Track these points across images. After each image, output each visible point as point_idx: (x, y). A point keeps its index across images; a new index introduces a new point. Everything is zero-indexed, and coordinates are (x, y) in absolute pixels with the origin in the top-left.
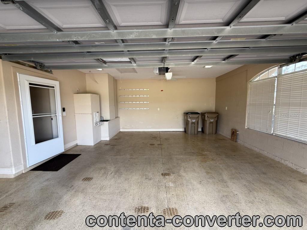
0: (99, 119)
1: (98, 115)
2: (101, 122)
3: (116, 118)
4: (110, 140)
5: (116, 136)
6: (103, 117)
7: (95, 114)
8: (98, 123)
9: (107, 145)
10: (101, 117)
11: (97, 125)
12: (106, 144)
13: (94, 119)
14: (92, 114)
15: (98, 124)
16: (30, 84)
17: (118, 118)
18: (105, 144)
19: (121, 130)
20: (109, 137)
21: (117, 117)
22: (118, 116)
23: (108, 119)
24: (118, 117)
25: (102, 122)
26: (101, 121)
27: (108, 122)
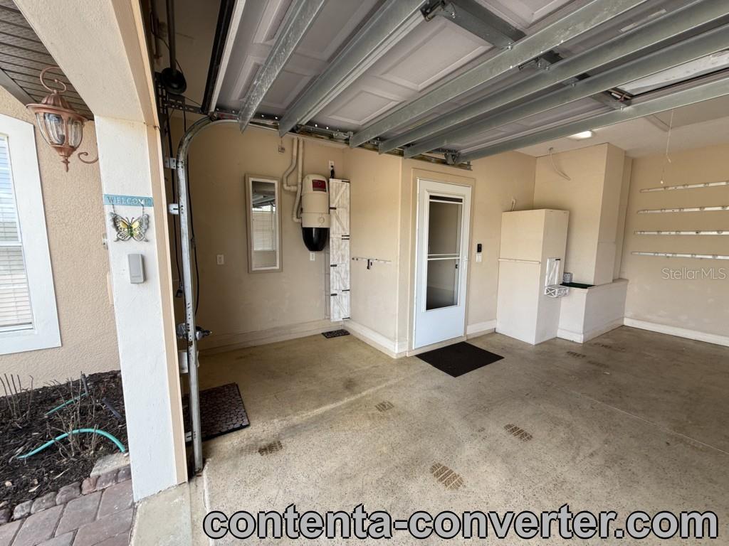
0: (559, 277)
1: (557, 266)
2: (564, 288)
3: (614, 281)
4: (584, 343)
5: (607, 335)
6: (571, 275)
7: (550, 264)
8: (557, 290)
9: (574, 354)
10: (565, 273)
11: (550, 294)
12: (573, 352)
13: (547, 277)
14: (543, 263)
15: (554, 293)
16: (431, 197)
17: (622, 283)
18: (570, 353)
19: (627, 322)
20: (584, 333)
21: (618, 279)
22: (625, 276)
23: (589, 280)
24: (620, 279)
25: (568, 288)
26: (564, 284)
27: (586, 291)
